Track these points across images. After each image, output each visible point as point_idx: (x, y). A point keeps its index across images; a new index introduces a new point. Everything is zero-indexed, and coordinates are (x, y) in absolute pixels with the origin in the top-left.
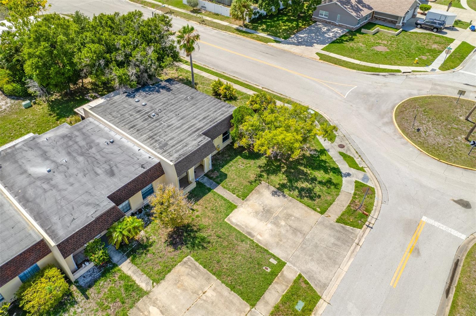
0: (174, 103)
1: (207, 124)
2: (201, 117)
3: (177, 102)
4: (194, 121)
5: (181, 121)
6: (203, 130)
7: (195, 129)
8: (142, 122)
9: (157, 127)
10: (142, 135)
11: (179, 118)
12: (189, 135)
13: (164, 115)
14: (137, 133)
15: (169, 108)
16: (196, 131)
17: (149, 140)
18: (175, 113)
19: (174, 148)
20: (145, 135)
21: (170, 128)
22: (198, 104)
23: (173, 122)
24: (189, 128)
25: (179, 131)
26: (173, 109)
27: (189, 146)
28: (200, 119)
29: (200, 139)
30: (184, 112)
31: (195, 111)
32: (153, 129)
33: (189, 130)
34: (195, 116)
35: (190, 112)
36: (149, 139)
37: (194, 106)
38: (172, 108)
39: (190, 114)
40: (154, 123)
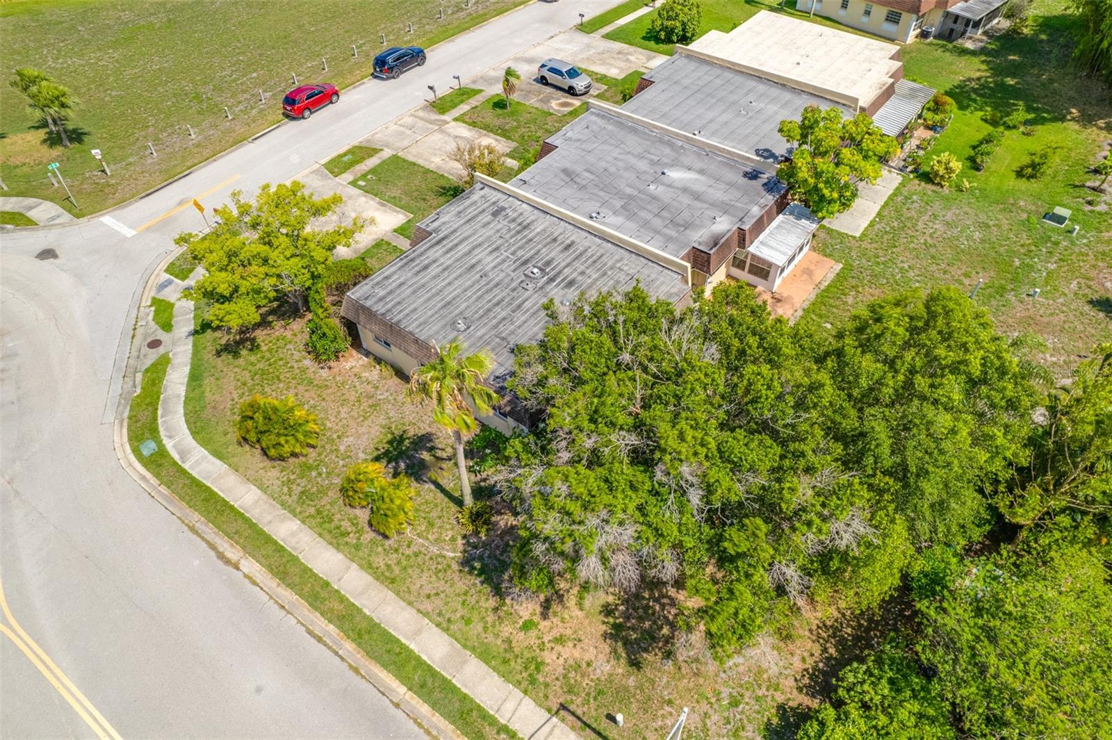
0: (498, 309)
1: (422, 254)
2: (433, 270)
3: (489, 310)
4: (447, 260)
5: (474, 261)
6: (429, 241)
7: (445, 242)
8: (553, 259)
9: (520, 248)
10: (544, 230)
11: (479, 268)
12: (455, 231)
13: (513, 274)
14: (555, 235)
15: (504, 294)
16: (443, 239)
17: (528, 221)
18: (491, 281)
19: (480, 209)
20: (538, 230)
21: (494, 246)
22: (440, 305)
23: (490, 259)
24: (456, 245)
25: (476, 240)
26: (496, 291)
27: (454, 213)
28: (435, 265)
29: (436, 224)
30: (469, 283)
31: (445, 287)
32: (526, 243)
33: (455, 242)
34: (446, 274)
35: (457, 283)
36: (529, 224)
37: (448, 299)
38: (499, 294)
39: (456, 279)
40: (528, 255)
